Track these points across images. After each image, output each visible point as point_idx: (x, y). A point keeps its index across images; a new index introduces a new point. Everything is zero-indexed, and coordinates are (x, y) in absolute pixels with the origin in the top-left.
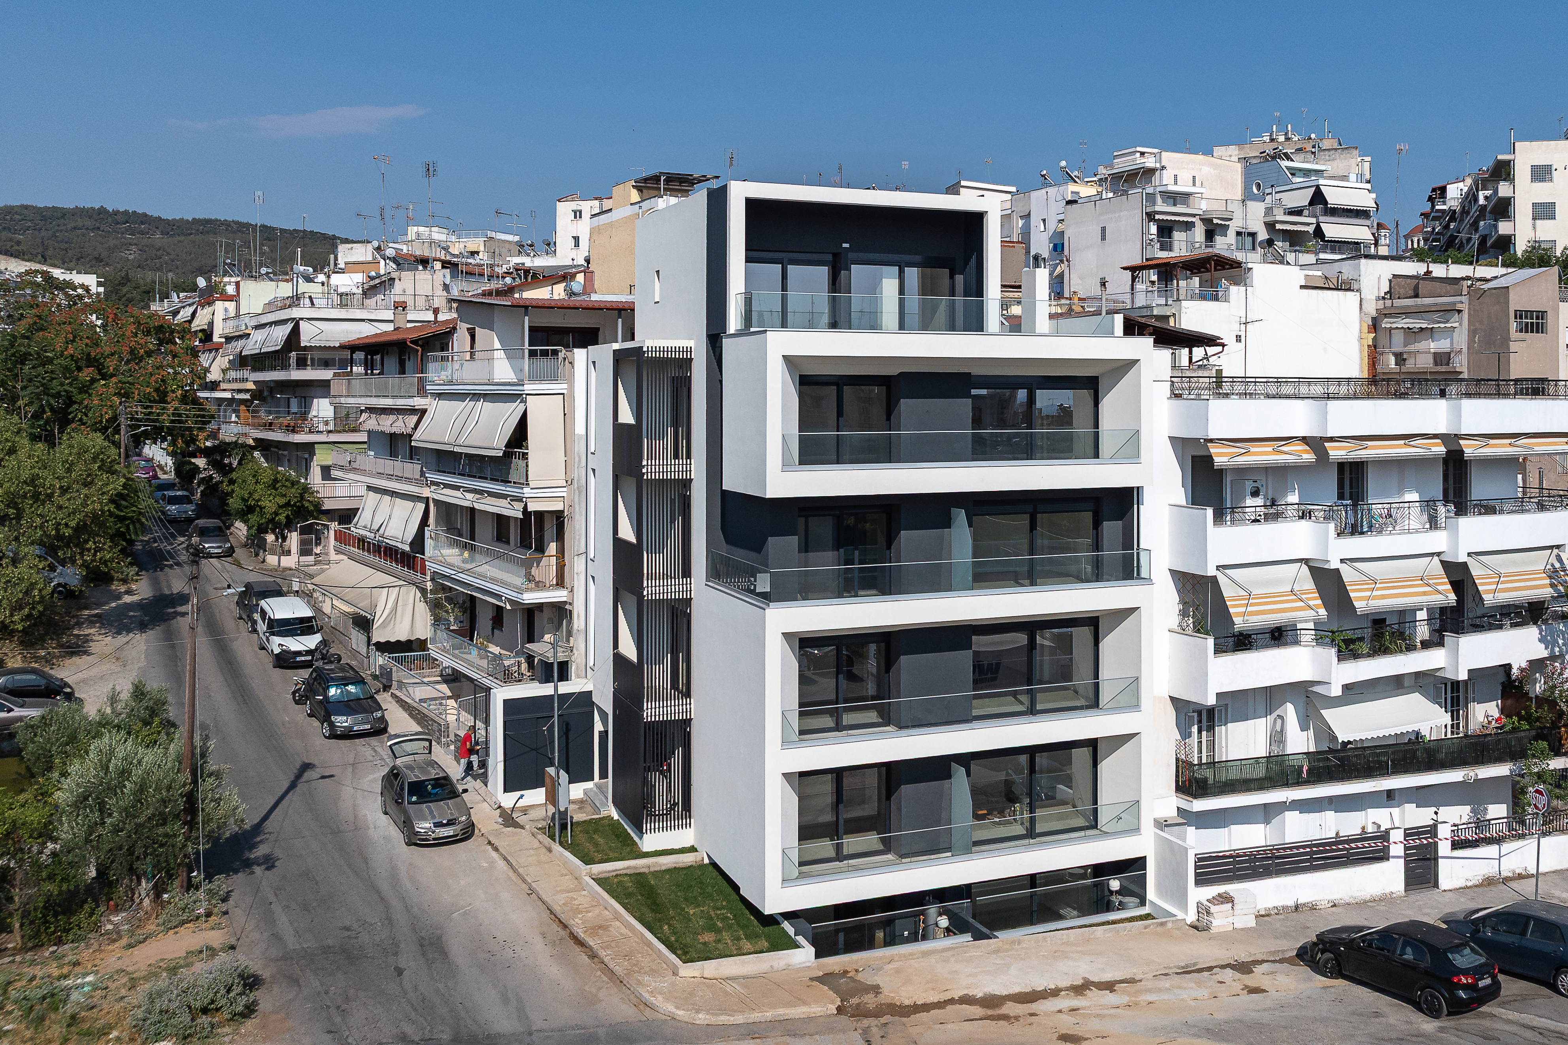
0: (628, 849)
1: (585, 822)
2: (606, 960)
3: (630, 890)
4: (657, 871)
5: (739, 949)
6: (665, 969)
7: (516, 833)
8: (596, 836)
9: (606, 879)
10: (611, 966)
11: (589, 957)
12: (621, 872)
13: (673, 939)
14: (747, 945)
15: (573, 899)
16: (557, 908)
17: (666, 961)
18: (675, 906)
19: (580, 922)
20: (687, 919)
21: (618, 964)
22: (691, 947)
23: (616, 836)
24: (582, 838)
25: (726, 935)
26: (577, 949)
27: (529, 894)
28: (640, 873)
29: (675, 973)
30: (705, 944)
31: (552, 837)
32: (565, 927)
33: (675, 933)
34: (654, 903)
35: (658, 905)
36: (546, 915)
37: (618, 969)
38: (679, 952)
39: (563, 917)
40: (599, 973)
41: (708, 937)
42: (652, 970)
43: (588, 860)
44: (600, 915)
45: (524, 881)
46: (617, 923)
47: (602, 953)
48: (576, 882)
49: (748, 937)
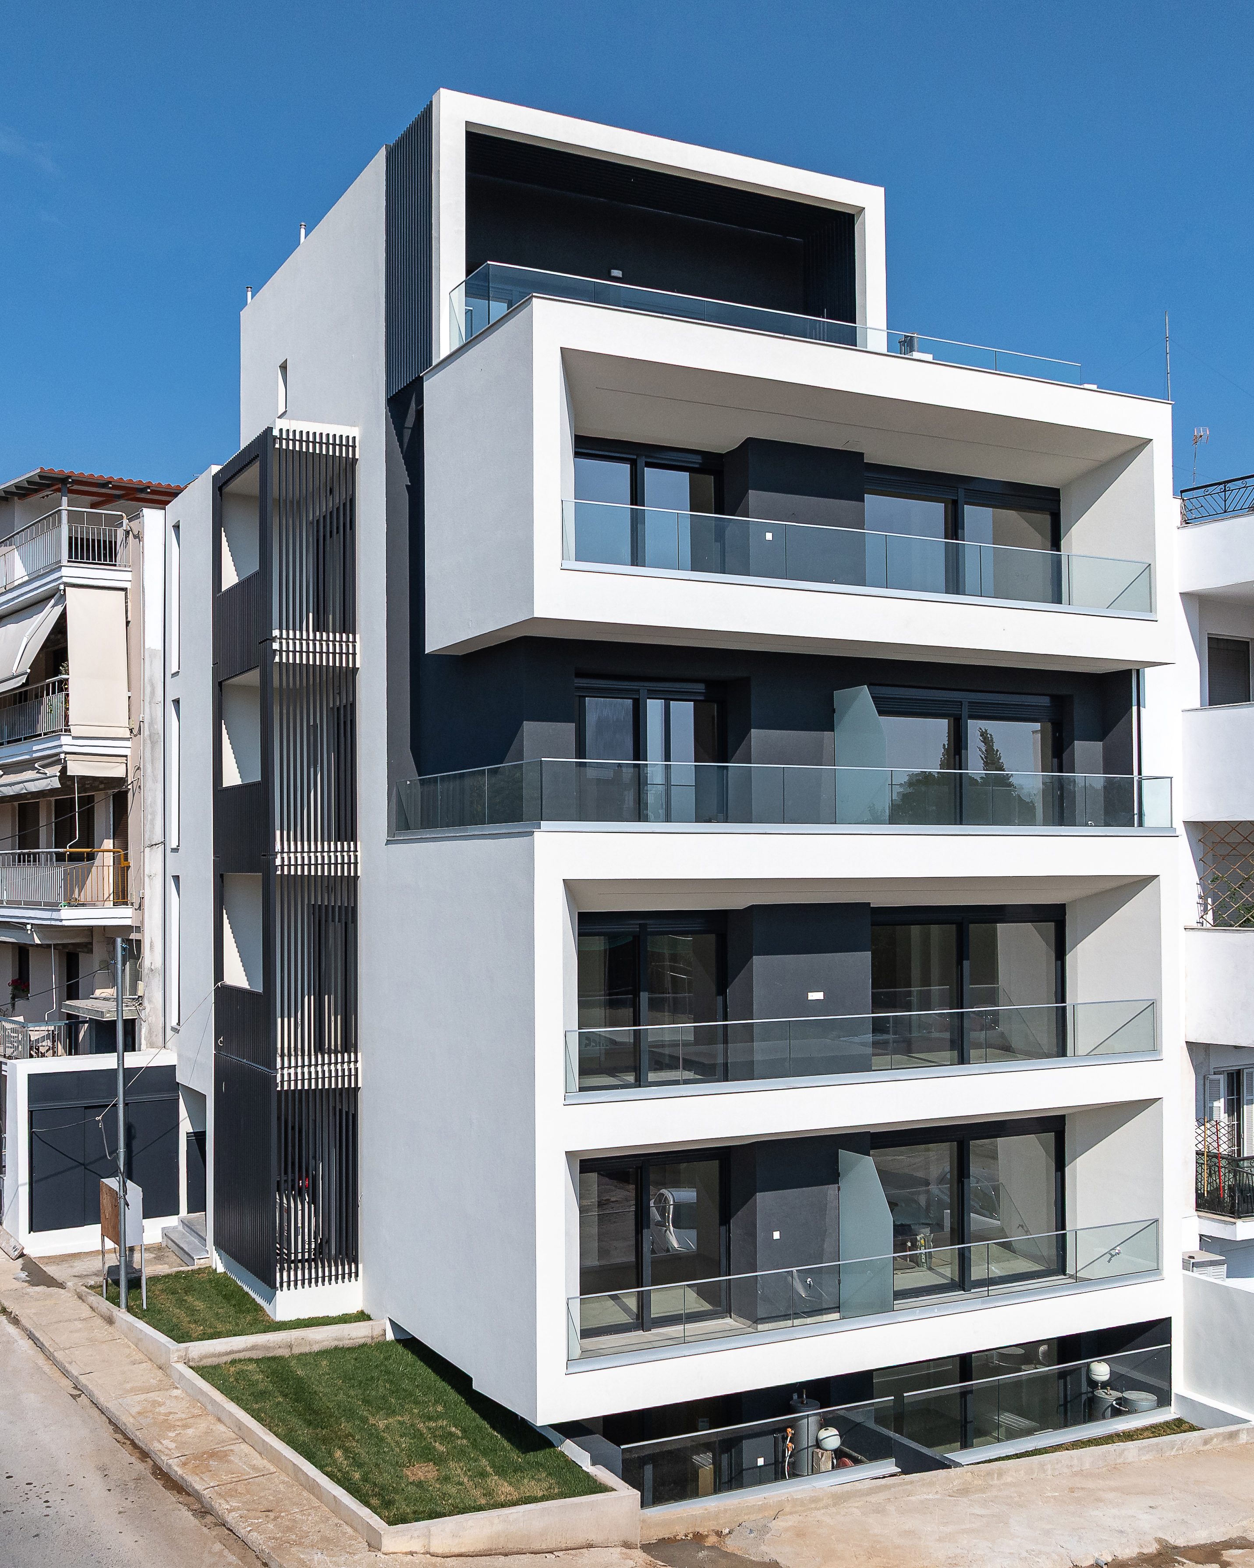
0: (249, 1318)
1: (167, 1276)
2: (231, 1518)
3: (261, 1386)
4: (306, 1354)
5: (488, 1494)
6: (351, 1538)
7: (51, 1296)
8: (189, 1299)
9: (216, 1367)
10: (242, 1532)
11: (195, 1513)
12: (241, 1356)
13: (357, 1476)
14: (505, 1489)
15: (155, 1403)
16: (127, 1421)
17: (351, 1520)
18: (350, 1414)
19: (172, 1445)
20: (376, 1438)
21: (256, 1528)
22: (396, 1491)
23: (225, 1297)
24: (166, 1302)
25: (456, 1468)
26: (171, 1497)
27: (74, 1397)
28: (274, 1359)
29: (374, 1546)
30: (420, 1484)
31: (114, 1300)
32: (144, 1455)
33: (360, 1466)
34: (309, 1408)
35: (316, 1413)
36: (106, 1433)
37: (256, 1538)
38: (374, 1501)
39: (140, 1437)
40: (218, 1547)
41: (424, 1472)
42: (325, 1539)
43: (181, 1336)
44: (209, 1432)
45: (65, 1373)
46: (245, 1447)
47: (222, 1506)
48: (160, 1373)
49: (501, 1471)
